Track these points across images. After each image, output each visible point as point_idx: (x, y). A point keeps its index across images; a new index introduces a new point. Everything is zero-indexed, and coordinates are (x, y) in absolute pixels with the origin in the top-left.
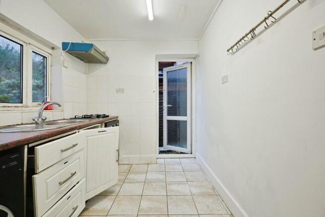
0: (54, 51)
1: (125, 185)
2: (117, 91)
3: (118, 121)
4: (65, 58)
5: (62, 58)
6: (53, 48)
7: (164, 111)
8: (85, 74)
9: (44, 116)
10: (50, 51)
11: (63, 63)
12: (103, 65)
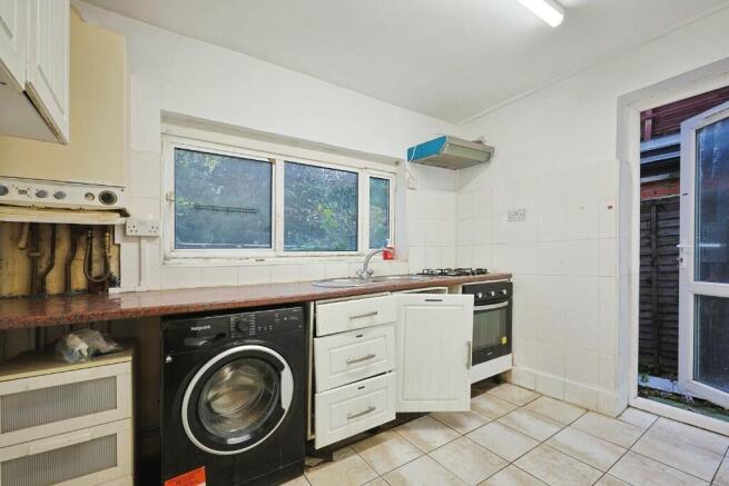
0: (399, 167)
1: (493, 427)
2: (511, 218)
3: (509, 286)
4: (412, 173)
5: (407, 175)
6: (397, 163)
7: (682, 266)
8: (454, 191)
9: (371, 267)
10: (393, 169)
11: (409, 183)
12: (483, 166)
